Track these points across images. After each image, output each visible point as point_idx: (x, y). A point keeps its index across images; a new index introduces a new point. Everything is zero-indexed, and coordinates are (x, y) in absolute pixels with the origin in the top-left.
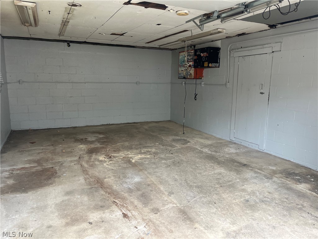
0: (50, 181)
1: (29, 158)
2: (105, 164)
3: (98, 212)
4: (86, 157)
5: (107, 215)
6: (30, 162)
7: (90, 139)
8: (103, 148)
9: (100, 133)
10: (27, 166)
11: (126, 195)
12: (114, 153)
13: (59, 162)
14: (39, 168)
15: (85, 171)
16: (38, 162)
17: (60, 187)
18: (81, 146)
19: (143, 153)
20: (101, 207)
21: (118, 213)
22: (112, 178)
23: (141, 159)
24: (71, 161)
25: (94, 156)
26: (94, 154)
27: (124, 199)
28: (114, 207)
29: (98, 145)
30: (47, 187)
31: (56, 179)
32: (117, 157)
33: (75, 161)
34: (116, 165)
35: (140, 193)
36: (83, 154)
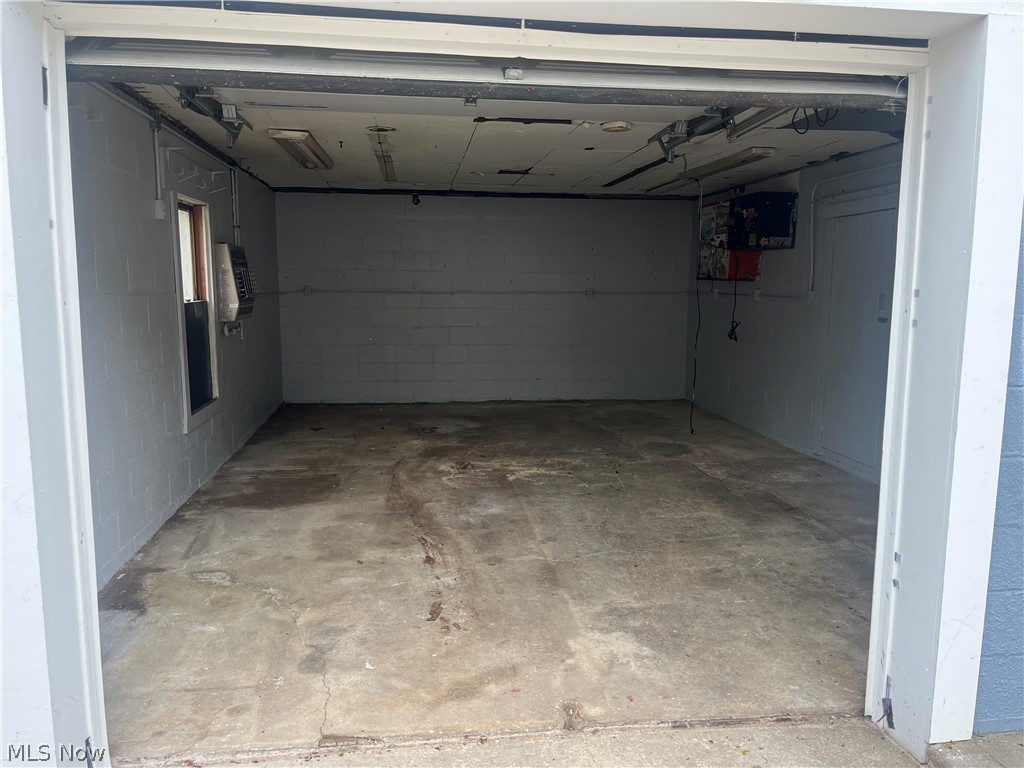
0: (320, 496)
1: (298, 456)
2: (444, 479)
3: (384, 550)
4: (413, 463)
5: (396, 555)
6: (296, 462)
7: (442, 430)
8: (462, 448)
9: (472, 418)
10: (290, 468)
11: (453, 532)
12: (480, 460)
13: (354, 467)
14: (310, 474)
15: (395, 486)
16: (313, 465)
17: (334, 506)
18: (415, 442)
19: (546, 466)
20: (393, 543)
21: (419, 555)
22: (444, 503)
23: (532, 476)
24: (378, 468)
25: (431, 462)
26: (435, 458)
27: (444, 537)
28: (418, 547)
29: (454, 442)
30: (311, 504)
31: (334, 495)
32: (480, 467)
33: (385, 467)
34: (469, 482)
35: (484, 531)
36: (410, 457)
